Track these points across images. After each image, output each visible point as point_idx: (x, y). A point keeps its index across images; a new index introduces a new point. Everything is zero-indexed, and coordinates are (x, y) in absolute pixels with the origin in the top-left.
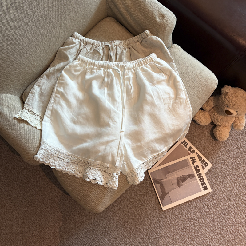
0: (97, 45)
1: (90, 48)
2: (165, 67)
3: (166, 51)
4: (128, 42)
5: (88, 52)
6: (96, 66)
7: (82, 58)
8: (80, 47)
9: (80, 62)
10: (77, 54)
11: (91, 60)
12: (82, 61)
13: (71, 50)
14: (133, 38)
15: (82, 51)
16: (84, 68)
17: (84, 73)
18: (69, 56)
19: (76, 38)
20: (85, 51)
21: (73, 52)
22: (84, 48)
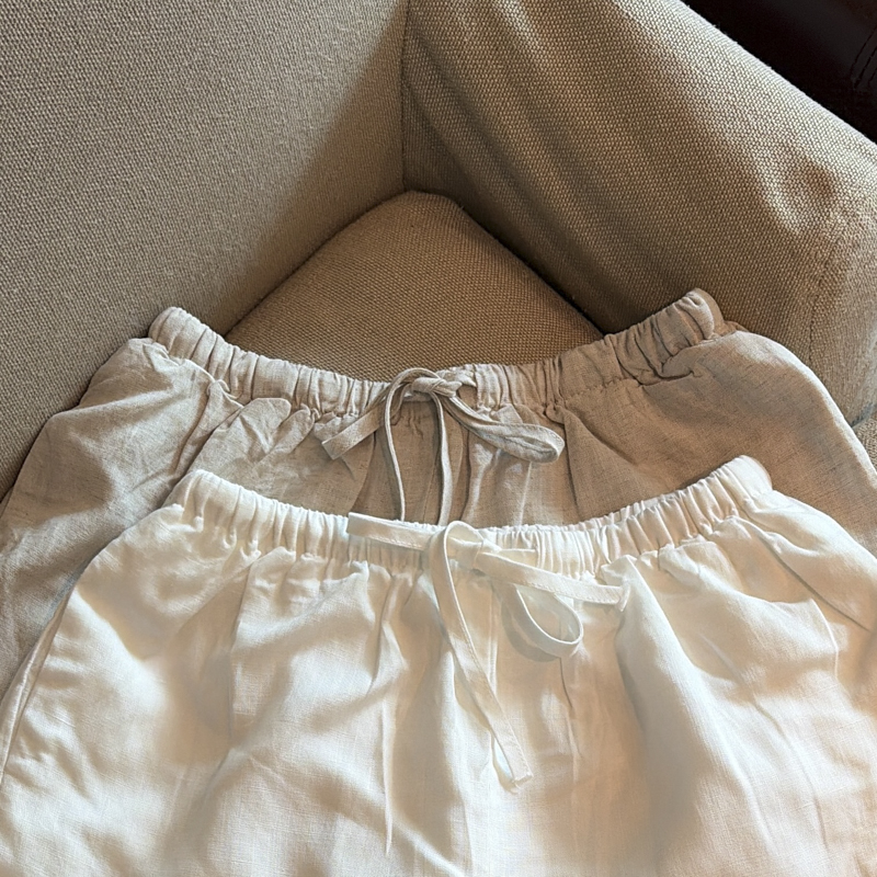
0: (326, 406)
1: (275, 422)
2: (839, 559)
3: (841, 444)
4: (555, 375)
5: (262, 454)
6: (315, 546)
7: (216, 492)
8: (201, 412)
9: (200, 519)
10: (173, 468)
11: (282, 510)
12: (219, 514)
13: (135, 431)
14: (591, 349)
15: (212, 441)
16: (229, 568)
17: (232, 601)
18: (115, 473)
19: (177, 349)
20: (236, 444)
21: (146, 445)
22: (229, 425)
